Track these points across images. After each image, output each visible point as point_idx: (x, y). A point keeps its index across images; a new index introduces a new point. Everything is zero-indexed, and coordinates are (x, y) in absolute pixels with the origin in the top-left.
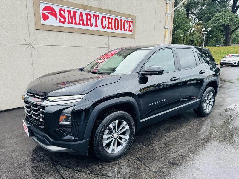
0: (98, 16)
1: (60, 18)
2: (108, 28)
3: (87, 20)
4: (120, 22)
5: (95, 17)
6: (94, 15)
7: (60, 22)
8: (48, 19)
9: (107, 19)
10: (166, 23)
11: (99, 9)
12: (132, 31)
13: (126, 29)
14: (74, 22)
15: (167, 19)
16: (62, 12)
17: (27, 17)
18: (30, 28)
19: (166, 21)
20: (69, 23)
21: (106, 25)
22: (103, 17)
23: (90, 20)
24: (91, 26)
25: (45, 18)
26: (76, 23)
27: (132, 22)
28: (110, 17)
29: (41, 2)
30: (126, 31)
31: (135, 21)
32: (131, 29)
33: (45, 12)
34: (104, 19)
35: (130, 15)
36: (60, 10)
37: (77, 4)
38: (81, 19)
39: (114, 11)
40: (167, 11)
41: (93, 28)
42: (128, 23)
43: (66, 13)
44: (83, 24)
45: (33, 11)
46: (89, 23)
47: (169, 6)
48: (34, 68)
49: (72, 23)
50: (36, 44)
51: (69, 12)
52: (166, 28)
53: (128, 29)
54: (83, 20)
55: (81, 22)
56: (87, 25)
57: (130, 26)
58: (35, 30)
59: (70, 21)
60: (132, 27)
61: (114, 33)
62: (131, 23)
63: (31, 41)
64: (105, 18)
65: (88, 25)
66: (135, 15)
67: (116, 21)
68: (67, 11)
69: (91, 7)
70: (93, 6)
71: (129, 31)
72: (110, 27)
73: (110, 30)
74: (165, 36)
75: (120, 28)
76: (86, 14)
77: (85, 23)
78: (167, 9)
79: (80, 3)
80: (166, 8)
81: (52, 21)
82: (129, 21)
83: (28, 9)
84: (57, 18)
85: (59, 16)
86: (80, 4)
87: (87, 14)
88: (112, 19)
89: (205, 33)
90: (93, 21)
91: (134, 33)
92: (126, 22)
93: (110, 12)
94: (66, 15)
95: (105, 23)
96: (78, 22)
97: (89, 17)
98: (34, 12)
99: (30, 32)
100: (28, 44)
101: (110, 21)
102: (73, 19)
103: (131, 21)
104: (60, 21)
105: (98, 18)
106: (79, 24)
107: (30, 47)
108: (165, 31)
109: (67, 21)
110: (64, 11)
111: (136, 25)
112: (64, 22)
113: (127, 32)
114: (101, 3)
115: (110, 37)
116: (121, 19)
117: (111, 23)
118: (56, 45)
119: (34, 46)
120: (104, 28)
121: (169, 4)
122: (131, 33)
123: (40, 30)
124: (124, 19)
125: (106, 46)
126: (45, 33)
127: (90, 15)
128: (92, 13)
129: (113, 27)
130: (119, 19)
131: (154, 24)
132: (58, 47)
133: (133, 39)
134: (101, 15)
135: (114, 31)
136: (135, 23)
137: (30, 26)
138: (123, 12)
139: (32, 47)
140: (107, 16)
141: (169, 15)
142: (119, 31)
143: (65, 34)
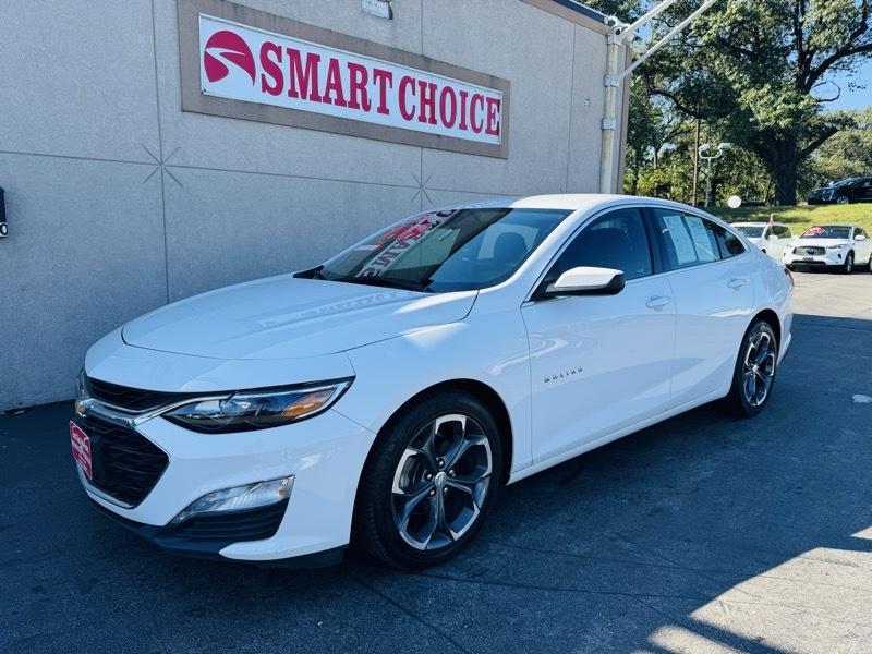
0: (389, 75)
1: (263, 76)
3: (354, 86)
4: (459, 99)
5: (379, 78)
6: (375, 70)
7: (264, 90)
8: (223, 76)
9: (418, 88)
10: (605, 110)
11: (393, 50)
12: (497, 133)
13: (478, 126)
14: (310, 91)
15: (609, 99)
16: (272, 55)
17: (153, 67)
18: (161, 108)
19: (605, 105)
20: (292, 93)
21: (414, 107)
22: (406, 80)
23: (362, 86)
24: (367, 108)
25: (216, 71)
26: (315, 97)
27: (498, 102)
28: (428, 80)
29: (202, 17)
30: (477, 130)
31: (507, 97)
32: (494, 128)
33: (216, 52)
34: (409, 86)
35: (492, 77)
36: (267, 46)
37: (321, 29)
38: (333, 81)
39: (440, 62)
40: (608, 69)
41: (373, 117)
42: (486, 104)
43: (286, 58)
44: (340, 101)
45: (175, 44)
46: (359, 100)
47: (616, 52)
48: (169, 249)
49: (304, 97)
50: (181, 163)
51: (294, 54)
52: (605, 127)
53: (485, 126)
54: (338, 87)
55: (333, 94)
56: (353, 104)
57: (491, 116)
58: (180, 114)
59: (297, 89)
60: (497, 120)
61: (439, 136)
62: (494, 106)
63: (164, 152)
64: (413, 82)
65: (357, 106)
66: (510, 78)
67: (448, 97)
68: (289, 51)
69: (366, 42)
70: (372, 39)
71: (489, 131)
72: (428, 115)
73: (427, 127)
74: (603, 157)
75: (458, 120)
76: (350, 65)
77: (347, 97)
78: (610, 64)
79: (333, 29)
80: (607, 62)
81: (238, 85)
82: (488, 99)
83: (157, 36)
84: (253, 77)
85: (259, 69)
86: (330, 31)
87: (353, 68)
88: (433, 88)
89: (709, 159)
90: (373, 91)
91: (505, 139)
92: (478, 102)
93: (426, 63)
94: (285, 66)
95: (413, 100)
96: (322, 93)
97: (359, 79)
98: (177, 48)
99: (162, 117)
100: (152, 161)
101: (428, 97)
102: (305, 85)
103: (496, 97)
104: (265, 86)
105: (387, 80)
106: (327, 99)
107: (158, 174)
108: (604, 139)
110: (278, 51)
111: (511, 113)
112: (277, 91)
113: (483, 137)
114: (399, 30)
115: (425, 151)
116: (464, 89)
117: (432, 102)
118: (249, 169)
119: (174, 171)
120: (408, 117)
121: (616, 47)
122: (493, 140)
123: (198, 115)
124: (472, 91)
125: (413, 182)
126: (213, 125)
127: (363, 70)
128: (371, 65)
129: (438, 116)
130: (457, 87)
131: (568, 111)
132: (255, 176)
133: (503, 161)
134: (399, 73)
135: (439, 129)
136: (508, 108)
137: (161, 100)
138: (468, 66)
139: (165, 174)
140: (419, 75)
141: (618, 85)
142: (455, 132)
143: (278, 131)
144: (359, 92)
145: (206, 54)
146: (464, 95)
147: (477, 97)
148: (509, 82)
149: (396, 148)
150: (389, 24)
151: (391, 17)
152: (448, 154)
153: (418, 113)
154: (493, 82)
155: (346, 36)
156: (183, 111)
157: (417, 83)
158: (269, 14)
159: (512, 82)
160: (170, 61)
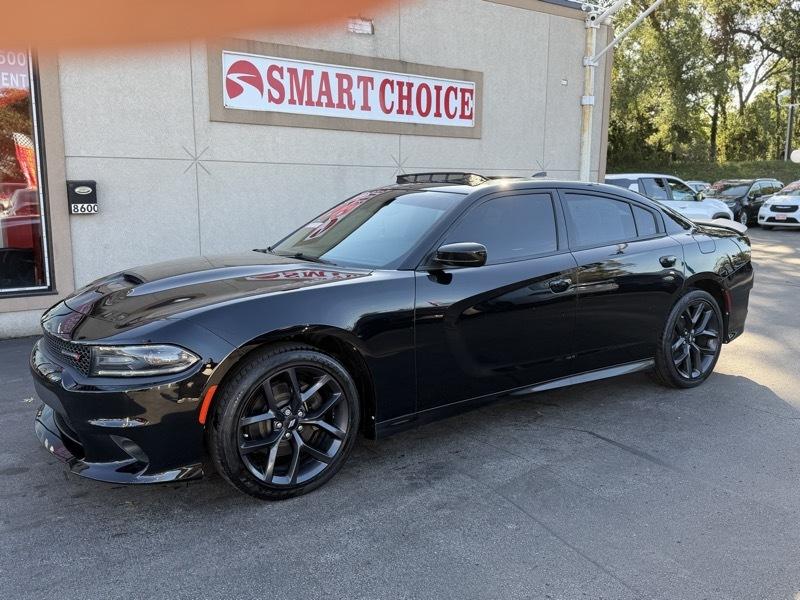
0: (371, 80)
1: (269, 91)
2: (400, 111)
3: (341, 90)
4: (434, 93)
5: (362, 83)
6: (359, 77)
7: (270, 101)
8: (239, 94)
9: (396, 87)
10: (584, 89)
11: (374, 59)
12: (470, 117)
13: (452, 113)
14: (305, 99)
15: (587, 77)
16: (276, 75)
17: (190, 92)
18: (196, 119)
19: (584, 84)
20: (292, 101)
21: (393, 103)
22: (386, 82)
23: (348, 91)
24: (352, 107)
25: (235, 90)
26: (310, 103)
27: (471, 92)
28: (405, 80)
29: (224, 53)
30: (451, 117)
31: (480, 87)
32: (467, 113)
33: (234, 77)
34: (388, 86)
35: (466, 71)
36: (272, 68)
37: (314, 50)
38: (324, 89)
39: (417, 64)
40: (586, 51)
41: (357, 114)
42: (459, 94)
43: (287, 75)
44: (330, 104)
45: (205, 75)
46: (345, 101)
47: (594, 35)
48: (202, 219)
49: (301, 103)
50: (209, 158)
51: (293, 72)
52: (585, 102)
53: (459, 113)
54: (328, 93)
55: (324, 99)
56: (341, 105)
57: (464, 103)
58: (209, 124)
59: (296, 98)
60: (470, 106)
61: (415, 124)
62: (467, 95)
63: (198, 151)
64: (392, 83)
65: (344, 107)
66: (483, 70)
67: (424, 91)
68: (289, 70)
69: (351, 56)
70: (356, 52)
71: (463, 116)
72: (405, 108)
73: (404, 118)
74: (582, 130)
75: (433, 109)
76: (338, 75)
77: (335, 100)
78: (589, 46)
79: (324, 48)
80: (586, 44)
81: (251, 99)
82: (461, 90)
83: (193, 70)
84: (262, 91)
85: (266, 86)
86: (322, 51)
87: (340, 77)
88: (410, 86)
90: (357, 93)
91: (479, 123)
92: (452, 93)
93: (403, 66)
94: (286, 82)
95: (392, 97)
96: (315, 99)
97: (345, 85)
98: (207, 77)
99: (197, 127)
101: (405, 93)
102: (301, 95)
103: (469, 87)
104: (271, 98)
105: (369, 84)
106: (319, 104)
107: (194, 166)
108: (583, 114)
109: (288, 96)
110: (280, 70)
111: (484, 99)
112: (279, 101)
113: (457, 122)
114: (379, 42)
115: (403, 137)
116: (439, 84)
117: (409, 98)
118: (259, 160)
119: (205, 164)
120: (388, 112)
121: (594, 31)
122: (468, 123)
123: (221, 124)
124: (445, 85)
125: (393, 163)
126: (233, 130)
127: (349, 79)
128: (354, 73)
129: (414, 108)
130: (432, 83)
131: (544, 93)
132: (264, 165)
133: (477, 141)
134: (379, 77)
135: (416, 118)
136: (482, 95)
137: (196, 114)
138: (442, 64)
139: (199, 167)
140: (396, 77)
141: (596, 64)
142: (431, 119)
143: (282, 131)
144: (345, 96)
145: (227, 79)
146: (438, 89)
147: (450, 89)
148: (482, 73)
149: (377, 137)
150: (370, 40)
151: (373, 33)
152: (423, 138)
153: (396, 107)
154: (466, 74)
155: (334, 53)
156: (211, 121)
157: (395, 83)
158: (273, 44)
159: (485, 74)
160: (202, 86)
